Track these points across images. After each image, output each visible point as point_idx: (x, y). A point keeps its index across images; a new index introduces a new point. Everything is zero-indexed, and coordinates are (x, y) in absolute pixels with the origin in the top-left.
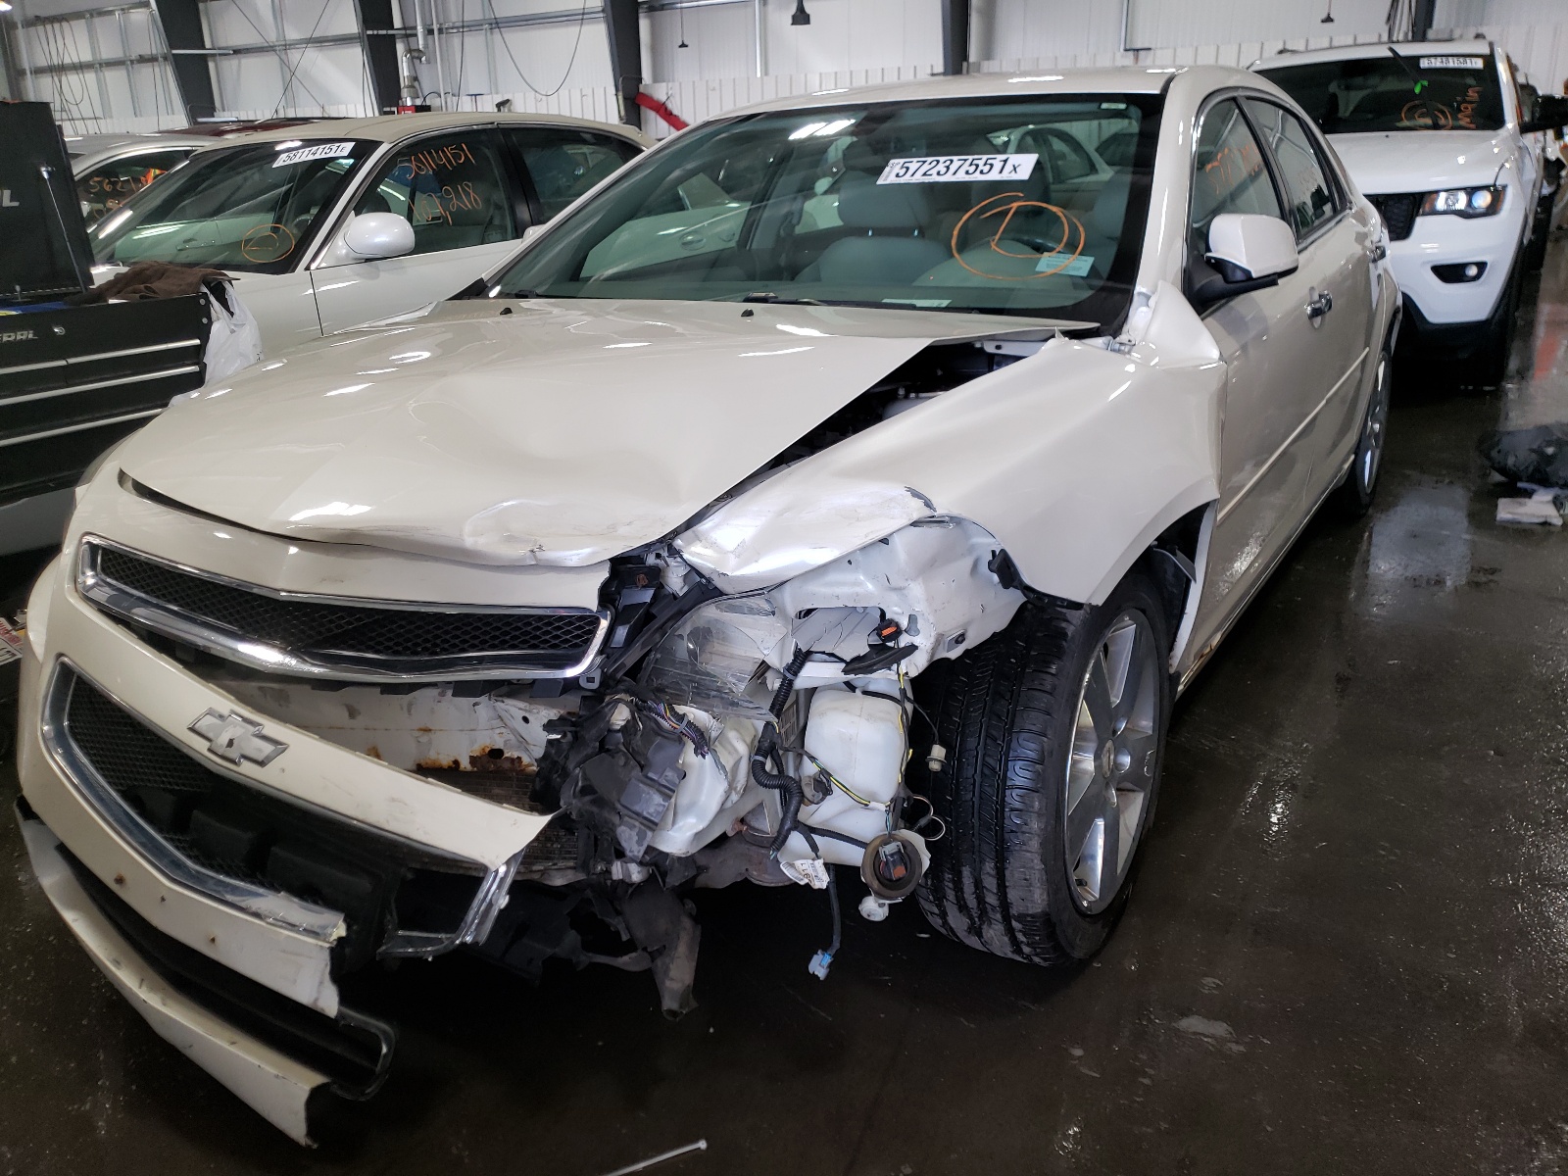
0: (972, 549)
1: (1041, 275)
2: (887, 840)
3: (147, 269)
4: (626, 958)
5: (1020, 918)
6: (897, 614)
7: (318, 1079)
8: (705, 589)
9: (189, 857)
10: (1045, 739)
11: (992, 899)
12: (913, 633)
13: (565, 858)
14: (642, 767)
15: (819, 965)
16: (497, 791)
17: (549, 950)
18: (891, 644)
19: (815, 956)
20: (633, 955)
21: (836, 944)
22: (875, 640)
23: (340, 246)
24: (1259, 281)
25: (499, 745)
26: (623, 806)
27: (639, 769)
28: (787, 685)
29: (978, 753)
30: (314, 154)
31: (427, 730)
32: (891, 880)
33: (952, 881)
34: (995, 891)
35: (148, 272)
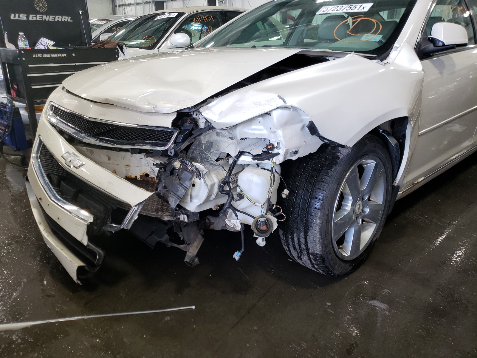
0: (302, 121)
1: (362, 41)
2: (262, 217)
3: (105, 41)
4: (182, 246)
5: (313, 254)
6: (274, 141)
7: (82, 264)
8: (210, 127)
9: (58, 194)
10: (325, 192)
11: (303, 246)
12: (279, 149)
13: (167, 212)
14: (179, 180)
15: (237, 256)
16: (150, 188)
17: (159, 239)
18: (270, 152)
19: (236, 252)
20: (185, 245)
21: (243, 250)
22: (265, 150)
23: (168, 43)
24: (448, 46)
25: (148, 173)
26: (172, 191)
27: (178, 180)
28: (235, 163)
29: (302, 195)
30: (166, 16)
31: (128, 166)
32: (261, 230)
33: (291, 238)
34: (304, 243)
35: (105, 42)
